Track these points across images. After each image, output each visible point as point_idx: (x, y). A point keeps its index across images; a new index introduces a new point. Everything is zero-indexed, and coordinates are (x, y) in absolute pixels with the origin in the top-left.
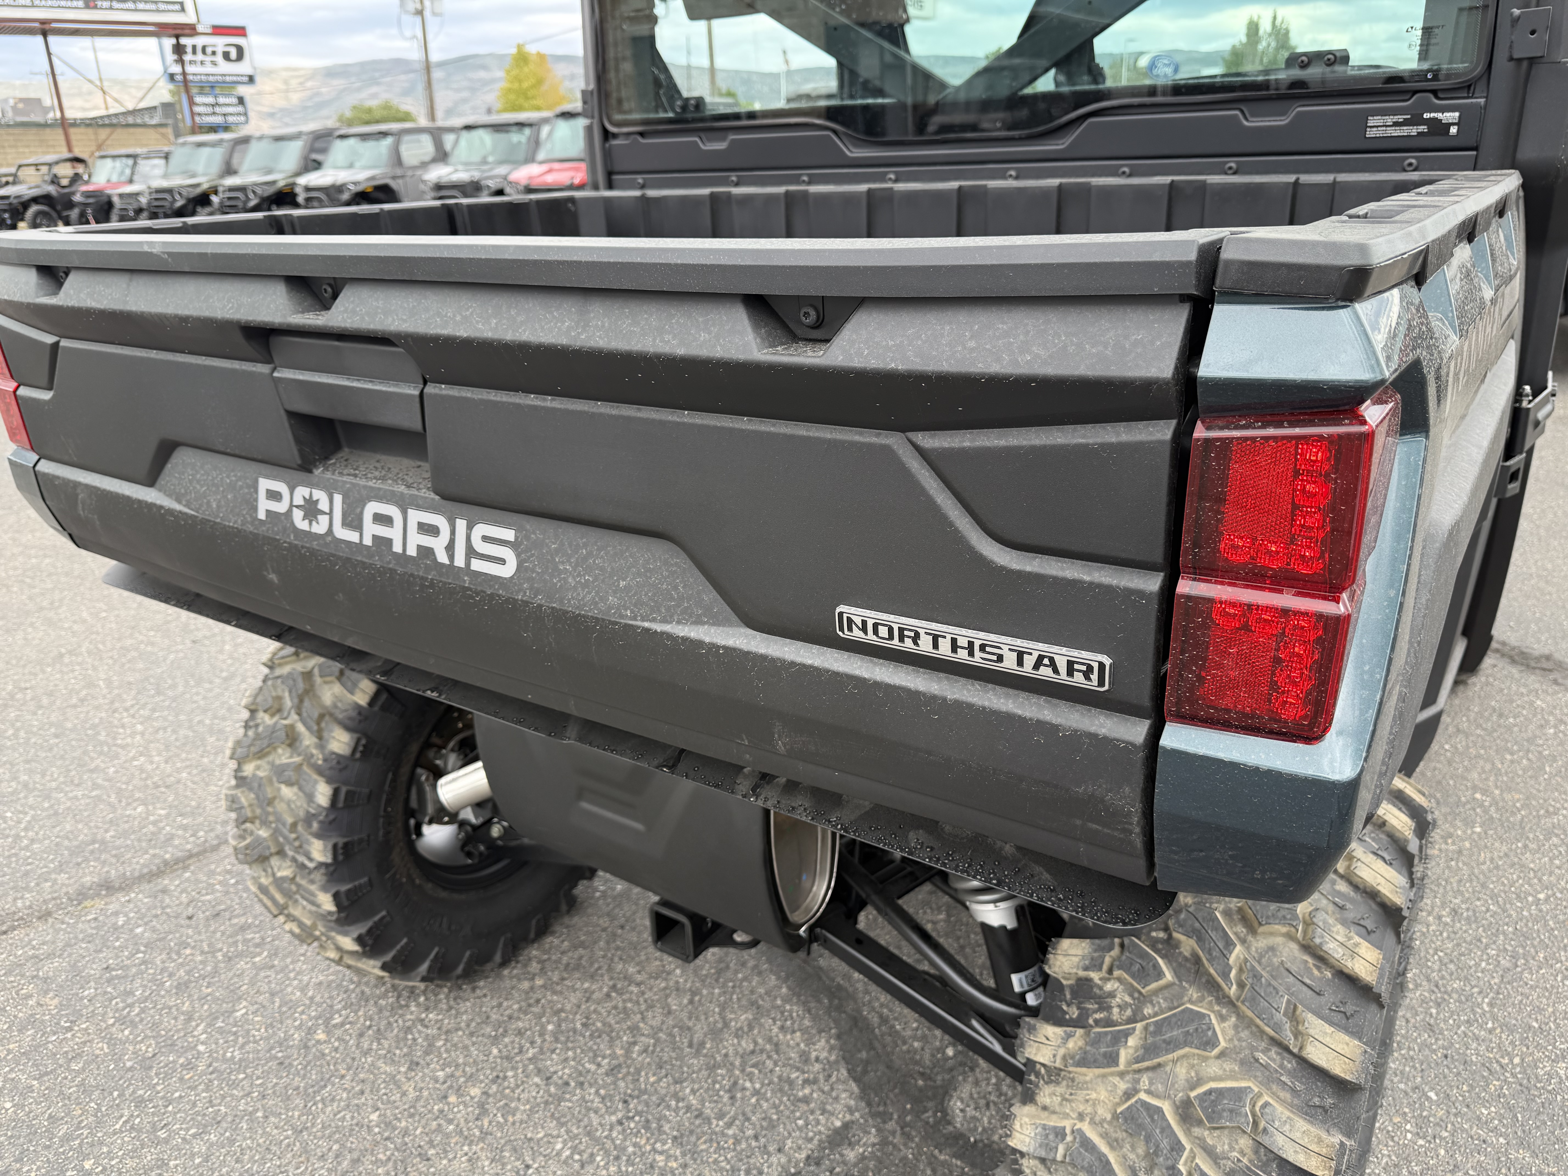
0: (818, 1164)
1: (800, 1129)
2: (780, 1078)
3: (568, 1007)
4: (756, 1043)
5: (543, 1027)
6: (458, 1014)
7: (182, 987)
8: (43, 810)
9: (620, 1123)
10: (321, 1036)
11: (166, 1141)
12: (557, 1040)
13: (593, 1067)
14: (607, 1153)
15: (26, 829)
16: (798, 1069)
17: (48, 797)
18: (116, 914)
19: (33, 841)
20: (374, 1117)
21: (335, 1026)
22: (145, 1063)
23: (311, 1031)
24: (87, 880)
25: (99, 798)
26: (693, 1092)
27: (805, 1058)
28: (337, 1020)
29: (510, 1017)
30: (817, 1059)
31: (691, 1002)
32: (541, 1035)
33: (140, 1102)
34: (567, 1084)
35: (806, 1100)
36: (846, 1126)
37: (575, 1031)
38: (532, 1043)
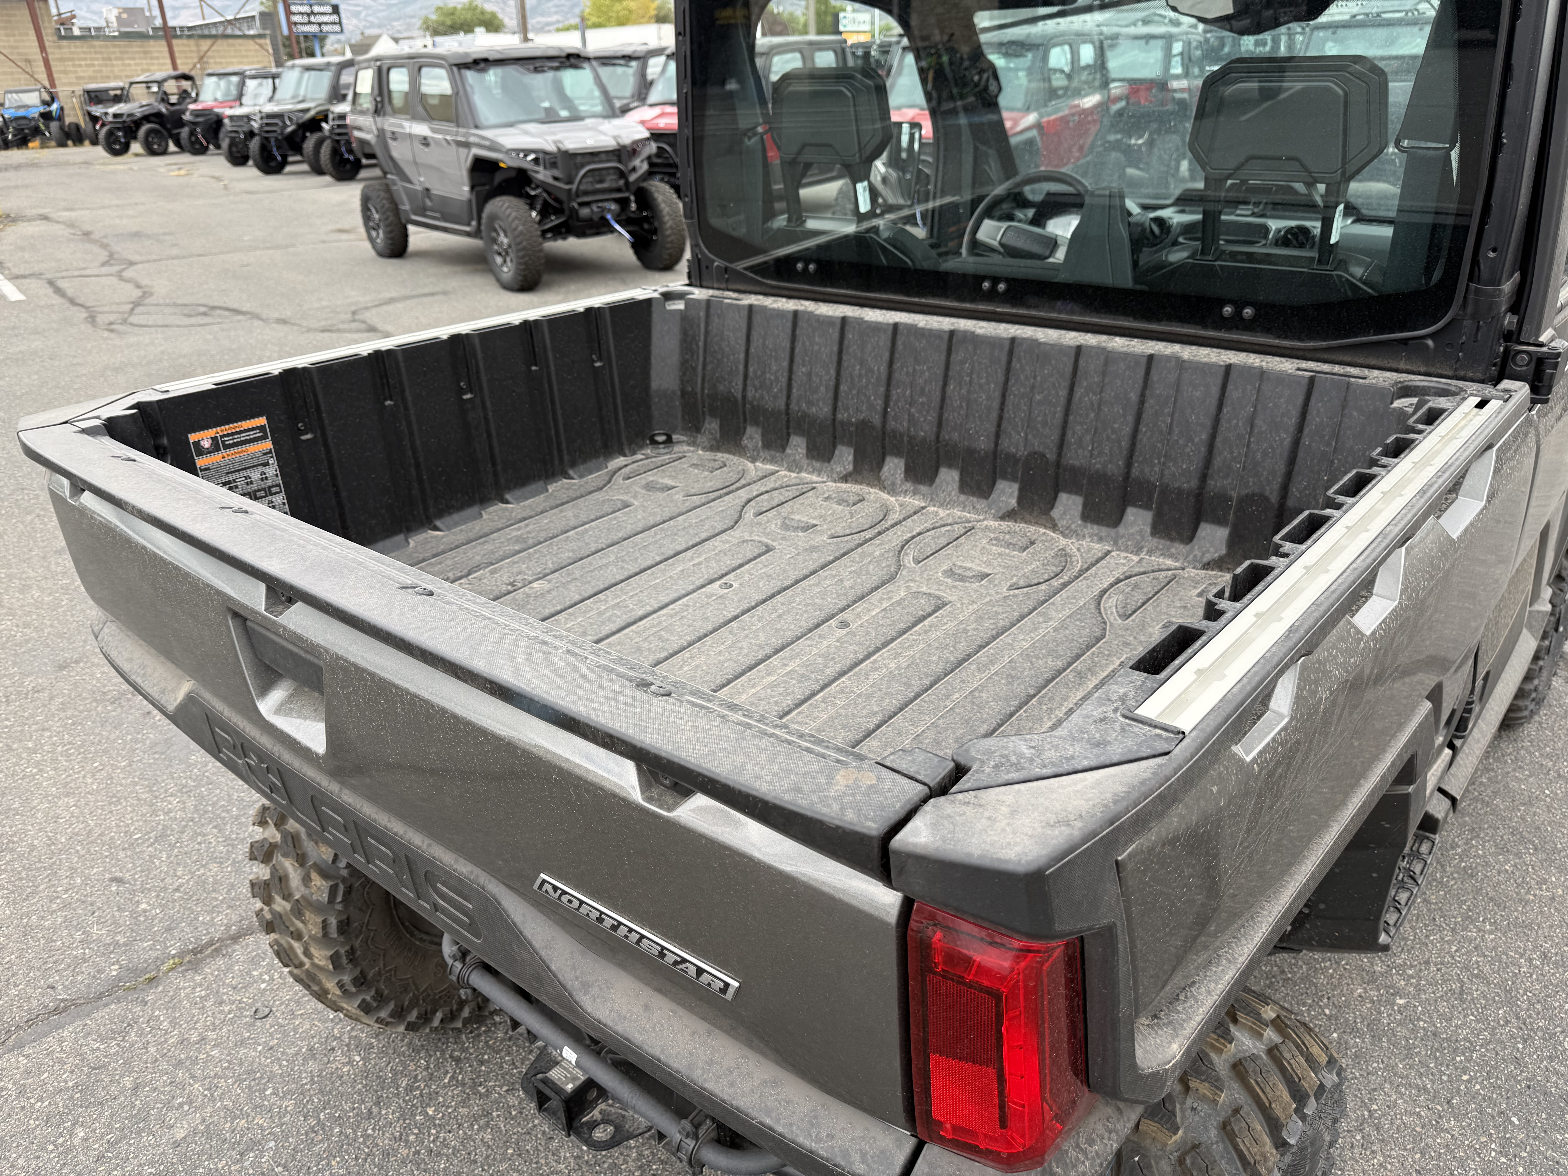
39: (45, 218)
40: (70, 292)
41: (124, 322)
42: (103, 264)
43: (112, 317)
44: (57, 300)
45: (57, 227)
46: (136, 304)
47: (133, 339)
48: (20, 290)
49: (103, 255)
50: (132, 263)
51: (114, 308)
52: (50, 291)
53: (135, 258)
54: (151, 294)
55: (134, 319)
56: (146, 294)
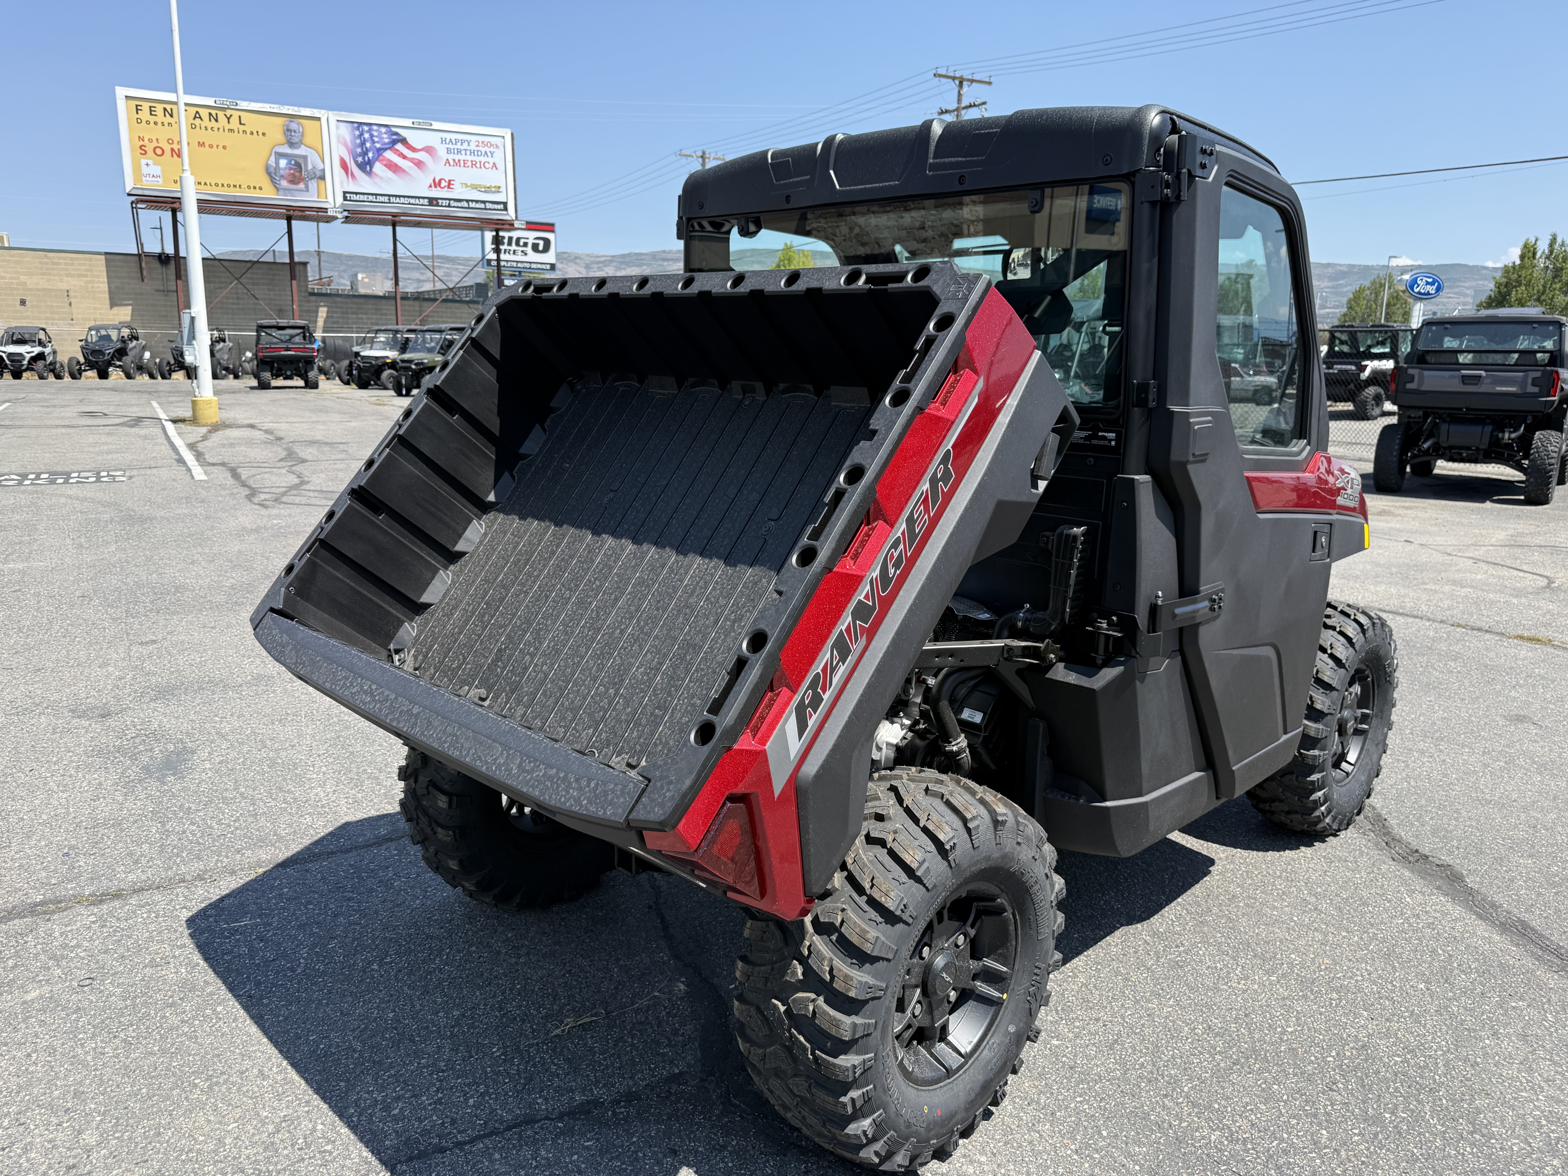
0: (652, 1090)
1: (650, 1069)
2: (652, 1041)
3: (534, 978)
4: (647, 1018)
5: (514, 985)
6: (464, 969)
7: (302, 927)
8: (249, 811)
9: (537, 1044)
10: (375, 967)
11: (267, 1005)
12: (519, 994)
13: (535, 1013)
14: (523, 1058)
15: (235, 821)
16: (667, 1038)
17: (254, 804)
18: (275, 879)
19: (237, 829)
20: (391, 1015)
21: (386, 963)
22: (267, 963)
23: (370, 963)
24: (264, 857)
25: (285, 809)
26: (592, 1037)
27: (675, 1032)
28: (388, 959)
29: (496, 977)
30: (683, 1035)
31: (616, 988)
32: (511, 990)
33: (258, 984)
34: (515, 1019)
35: (663, 1055)
36: (681, 1073)
37: (533, 991)
38: (504, 993)
39: (252, 426)
40: (243, 477)
41: (276, 500)
42: (281, 460)
43: (267, 496)
44: (231, 481)
45: (258, 432)
46: (291, 488)
47: (275, 511)
48: (206, 473)
49: (284, 454)
50: (303, 461)
51: (273, 490)
52: (229, 475)
53: (309, 457)
54: (308, 482)
55: (284, 499)
56: (303, 483)
